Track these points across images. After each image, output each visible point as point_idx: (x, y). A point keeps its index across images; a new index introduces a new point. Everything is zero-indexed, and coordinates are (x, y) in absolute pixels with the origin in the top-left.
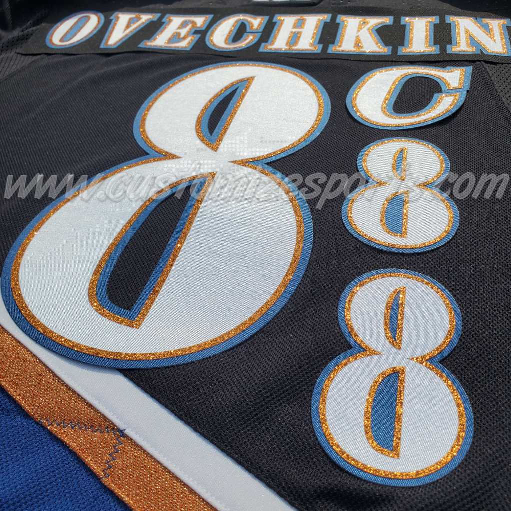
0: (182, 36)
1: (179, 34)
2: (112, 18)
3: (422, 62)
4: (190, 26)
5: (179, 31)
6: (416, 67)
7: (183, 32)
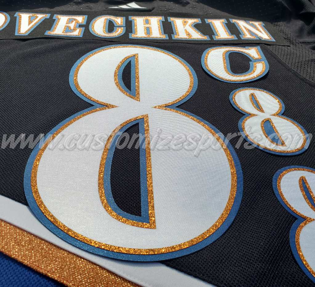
0: (72, 28)
1: (69, 27)
2: (15, 16)
3: (231, 44)
4: (74, 22)
5: (68, 25)
6: (228, 47)
7: (72, 25)
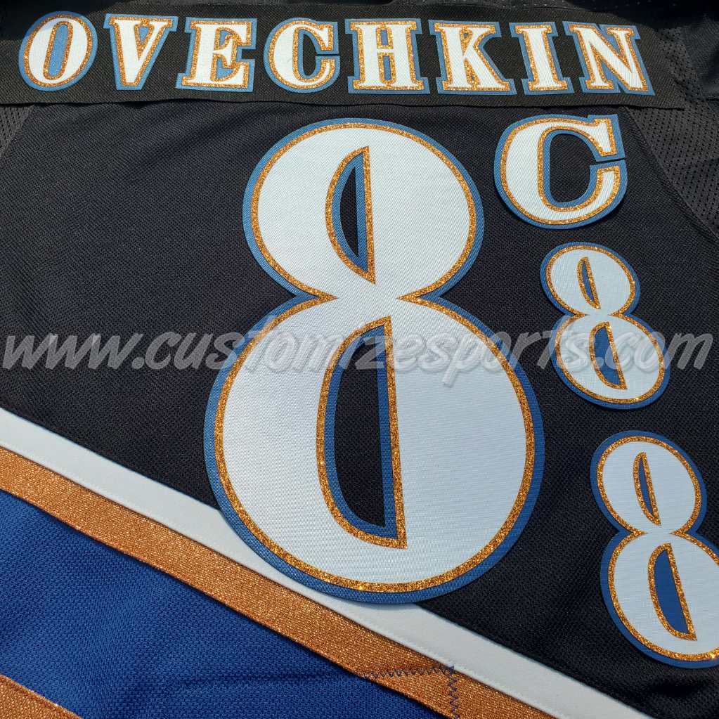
0: (229, 62)
2: (106, 26)
4: (232, 41)
5: (219, 52)
7: (227, 54)
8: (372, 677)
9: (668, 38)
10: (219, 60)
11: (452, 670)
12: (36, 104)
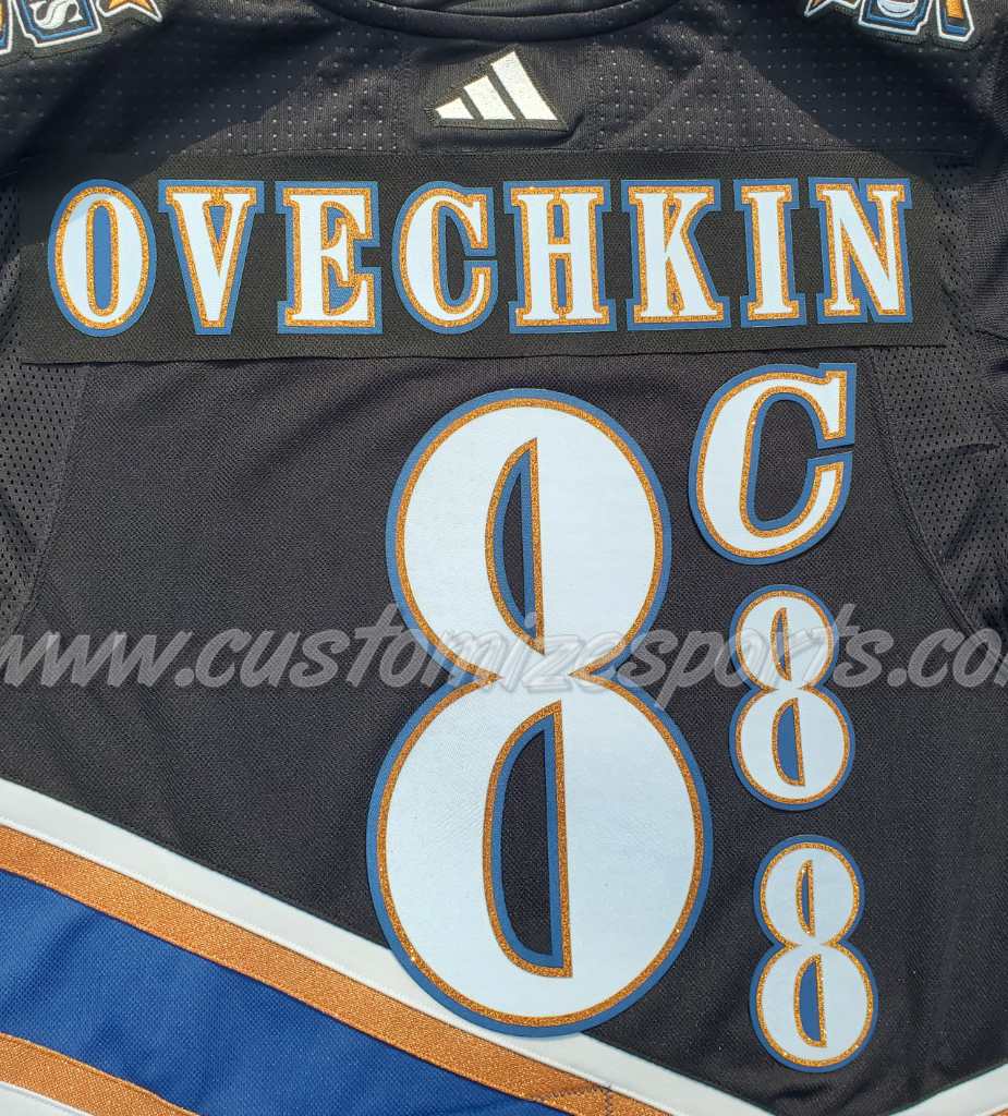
4: (345, 230)
5: (329, 253)
7: (341, 257)
8: (539, 1100)
9: (949, 206)
10: (330, 269)
11: (609, 1090)
12: (91, 364)
